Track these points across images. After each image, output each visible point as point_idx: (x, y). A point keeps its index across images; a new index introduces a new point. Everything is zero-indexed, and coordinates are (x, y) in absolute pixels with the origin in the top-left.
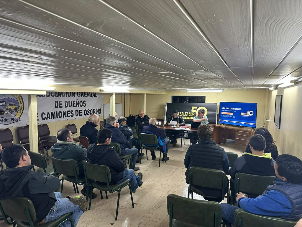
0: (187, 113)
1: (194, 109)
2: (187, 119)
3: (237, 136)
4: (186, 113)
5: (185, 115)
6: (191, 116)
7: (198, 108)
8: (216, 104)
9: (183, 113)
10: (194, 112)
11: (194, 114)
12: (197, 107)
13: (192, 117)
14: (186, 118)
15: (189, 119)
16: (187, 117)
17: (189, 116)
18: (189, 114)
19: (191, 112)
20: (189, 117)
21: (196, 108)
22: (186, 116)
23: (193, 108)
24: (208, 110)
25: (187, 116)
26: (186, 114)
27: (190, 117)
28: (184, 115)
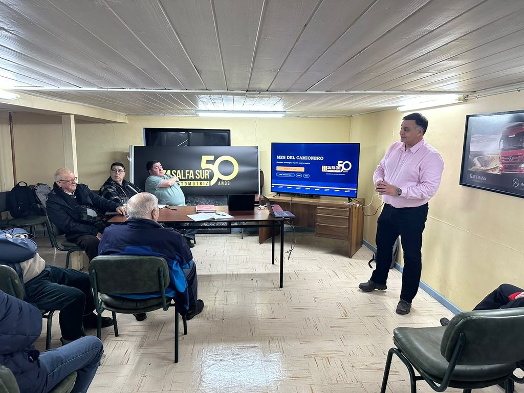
0: (191, 171)
1: (208, 162)
2: (192, 185)
3: (318, 219)
4: (189, 173)
5: (184, 176)
6: (200, 180)
7: (216, 158)
8: (257, 148)
9: (179, 171)
10: (209, 169)
11: (208, 174)
12: (213, 156)
13: (202, 182)
14: (190, 184)
15: (196, 185)
16: (192, 182)
17: (195, 180)
18: (195, 175)
19: (200, 168)
20: (195, 182)
21: (212, 158)
22: (188, 180)
23: (205, 158)
24: (241, 163)
25: (192, 180)
26: (187, 175)
27: (199, 182)
28: (183, 178)
